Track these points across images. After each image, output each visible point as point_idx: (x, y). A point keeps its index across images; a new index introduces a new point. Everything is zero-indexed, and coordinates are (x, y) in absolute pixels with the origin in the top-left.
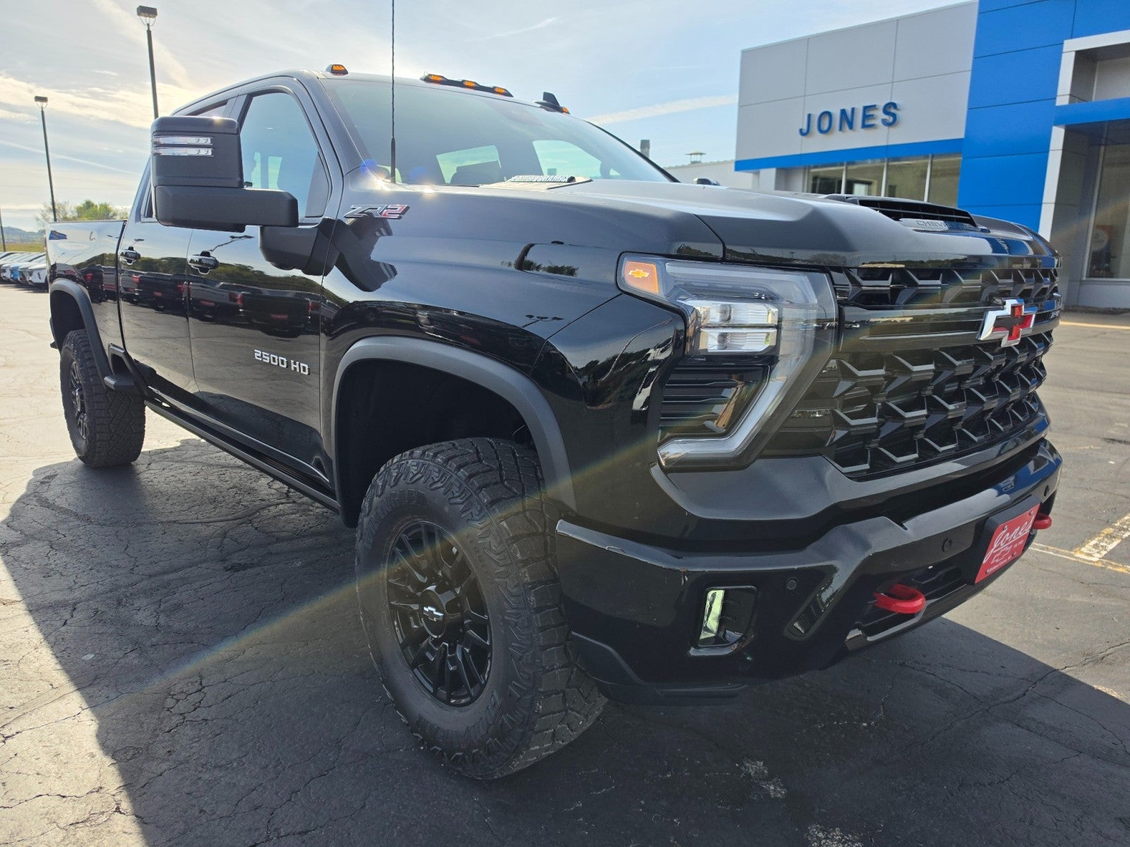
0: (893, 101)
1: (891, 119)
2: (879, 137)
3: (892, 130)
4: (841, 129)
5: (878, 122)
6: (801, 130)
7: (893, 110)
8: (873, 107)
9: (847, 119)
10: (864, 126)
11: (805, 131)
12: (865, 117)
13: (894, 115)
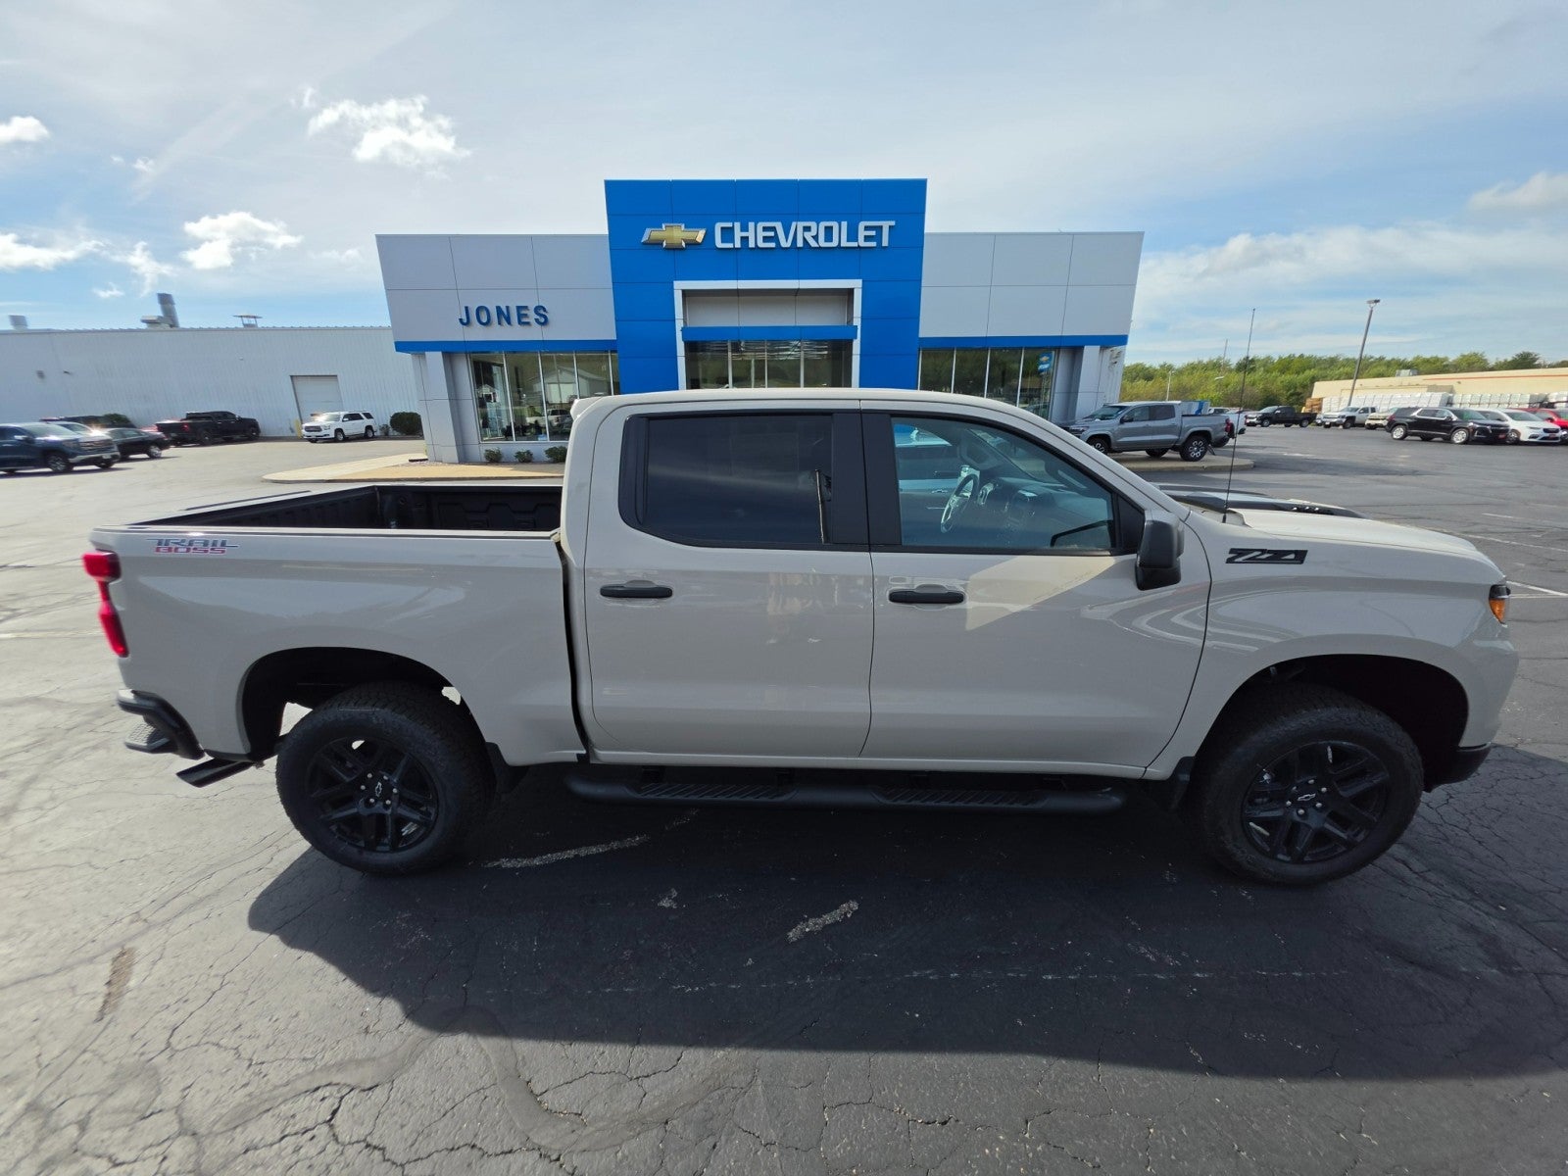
0: (541, 304)
1: (542, 320)
2: (534, 333)
3: (544, 329)
4: (500, 323)
5: (533, 321)
6: (461, 320)
7: (542, 312)
8: (526, 308)
9: (503, 316)
10: (520, 323)
11: (465, 321)
12: (520, 316)
13: (545, 317)
